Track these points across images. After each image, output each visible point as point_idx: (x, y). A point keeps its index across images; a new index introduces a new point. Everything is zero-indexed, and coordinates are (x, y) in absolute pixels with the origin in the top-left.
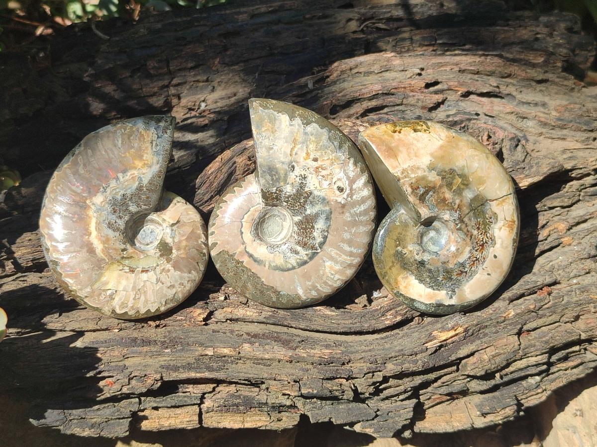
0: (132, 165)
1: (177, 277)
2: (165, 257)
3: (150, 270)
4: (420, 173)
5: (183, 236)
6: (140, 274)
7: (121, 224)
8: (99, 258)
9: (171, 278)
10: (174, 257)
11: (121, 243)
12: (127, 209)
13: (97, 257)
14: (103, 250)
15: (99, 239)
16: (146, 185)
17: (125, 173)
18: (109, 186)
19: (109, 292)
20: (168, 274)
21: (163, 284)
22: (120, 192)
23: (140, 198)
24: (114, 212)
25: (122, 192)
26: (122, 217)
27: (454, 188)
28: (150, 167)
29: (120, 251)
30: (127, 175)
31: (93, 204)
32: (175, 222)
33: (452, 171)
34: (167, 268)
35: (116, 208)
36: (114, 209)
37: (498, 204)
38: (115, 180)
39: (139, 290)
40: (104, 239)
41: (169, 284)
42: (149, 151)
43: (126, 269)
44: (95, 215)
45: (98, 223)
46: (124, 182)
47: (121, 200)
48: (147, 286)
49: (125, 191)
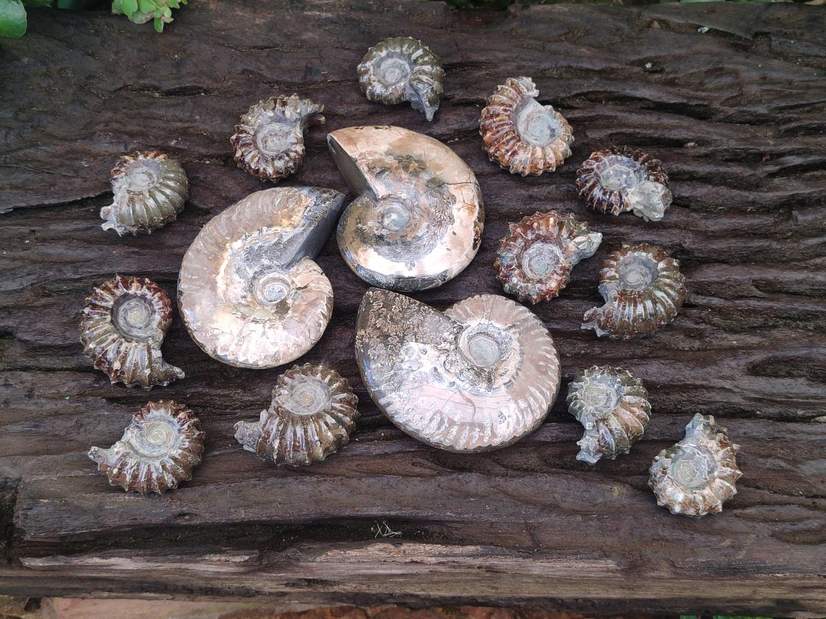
0: (279, 222)
2: (279, 315)
3: (260, 322)
4: (377, 157)
5: (304, 301)
6: (250, 323)
7: (249, 272)
8: (218, 297)
9: (277, 335)
10: (288, 318)
11: (243, 290)
12: (259, 260)
15: (225, 281)
16: (284, 243)
18: (251, 236)
19: (216, 331)
20: (276, 331)
21: (267, 338)
22: (258, 243)
23: (274, 253)
24: (247, 260)
25: (260, 244)
26: (252, 266)
27: (411, 170)
28: (295, 228)
29: (240, 297)
30: (270, 230)
31: (231, 248)
32: (302, 286)
33: (409, 158)
34: (276, 325)
35: (250, 257)
36: (247, 257)
37: (456, 188)
38: (258, 232)
39: (243, 337)
41: (273, 341)
42: (300, 214)
43: (239, 314)
44: (229, 258)
45: (228, 266)
46: (266, 235)
47: (257, 251)
48: (252, 336)
49: (263, 244)
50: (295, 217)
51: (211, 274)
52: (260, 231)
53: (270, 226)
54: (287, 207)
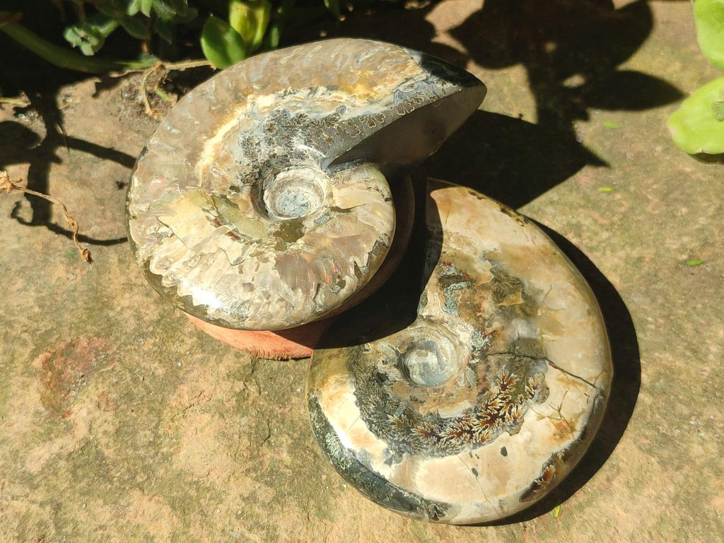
0: (351, 87)
1: (269, 279)
2: (280, 240)
3: (242, 240)
5: (334, 232)
6: (224, 235)
7: (263, 150)
8: (194, 174)
9: (260, 273)
10: (292, 250)
11: (240, 177)
12: (288, 137)
13: (192, 170)
14: (208, 166)
15: (217, 151)
16: (342, 122)
17: (331, 90)
18: (294, 93)
19: (164, 229)
20: (261, 264)
21: (241, 272)
22: (300, 108)
23: (318, 134)
24: (269, 130)
25: (302, 111)
26: (273, 143)
28: (372, 103)
29: (229, 186)
30: (330, 94)
31: (253, 103)
32: (342, 208)
34: (266, 256)
35: (275, 126)
36: (271, 125)
38: (309, 91)
39: (202, 255)
40: (222, 154)
41: (248, 280)
42: (392, 86)
43: (213, 214)
44: (242, 117)
45: (235, 130)
46: (318, 101)
47: (292, 120)
48: (216, 258)
49: (308, 112)
50: (381, 87)
51: (201, 133)
52: (313, 91)
53: (332, 88)
54: (376, 69)
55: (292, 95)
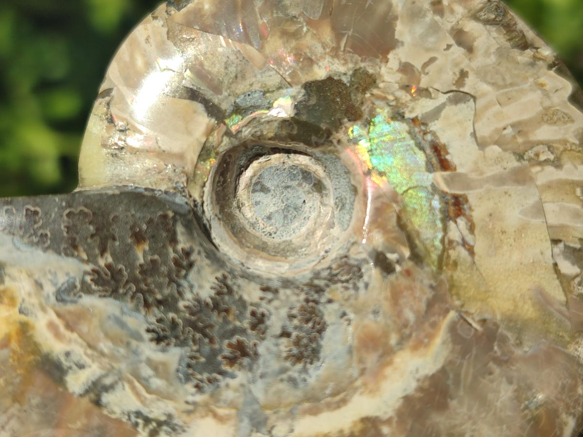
0: (14, 345)
1: (419, 30)
2: (356, 98)
3: (429, 137)
6: (460, 170)
7: (284, 312)
8: (452, 351)
9: (428, 50)
10: (346, 63)
11: (361, 285)
12: (216, 306)
14: (415, 348)
15: (378, 374)
16: (87, 262)
17: (59, 366)
18: (138, 414)
20: (418, 65)
21: (463, 74)
22: (149, 362)
23: (151, 269)
24: (245, 354)
26: (253, 314)
29: (392, 277)
30: (67, 354)
32: (200, 107)
34: (399, 76)
35: (227, 352)
36: (232, 361)
38: (106, 398)
39: (520, 157)
40: (371, 359)
45: (315, 404)
46: (102, 354)
47: (182, 344)
48: (497, 131)
49: (139, 338)
52: (96, 392)
53: (54, 371)
55: (145, 411)
